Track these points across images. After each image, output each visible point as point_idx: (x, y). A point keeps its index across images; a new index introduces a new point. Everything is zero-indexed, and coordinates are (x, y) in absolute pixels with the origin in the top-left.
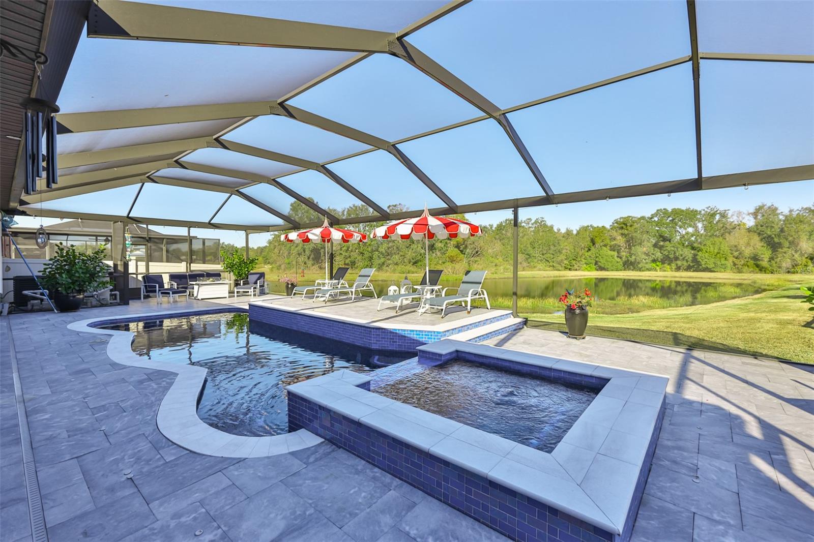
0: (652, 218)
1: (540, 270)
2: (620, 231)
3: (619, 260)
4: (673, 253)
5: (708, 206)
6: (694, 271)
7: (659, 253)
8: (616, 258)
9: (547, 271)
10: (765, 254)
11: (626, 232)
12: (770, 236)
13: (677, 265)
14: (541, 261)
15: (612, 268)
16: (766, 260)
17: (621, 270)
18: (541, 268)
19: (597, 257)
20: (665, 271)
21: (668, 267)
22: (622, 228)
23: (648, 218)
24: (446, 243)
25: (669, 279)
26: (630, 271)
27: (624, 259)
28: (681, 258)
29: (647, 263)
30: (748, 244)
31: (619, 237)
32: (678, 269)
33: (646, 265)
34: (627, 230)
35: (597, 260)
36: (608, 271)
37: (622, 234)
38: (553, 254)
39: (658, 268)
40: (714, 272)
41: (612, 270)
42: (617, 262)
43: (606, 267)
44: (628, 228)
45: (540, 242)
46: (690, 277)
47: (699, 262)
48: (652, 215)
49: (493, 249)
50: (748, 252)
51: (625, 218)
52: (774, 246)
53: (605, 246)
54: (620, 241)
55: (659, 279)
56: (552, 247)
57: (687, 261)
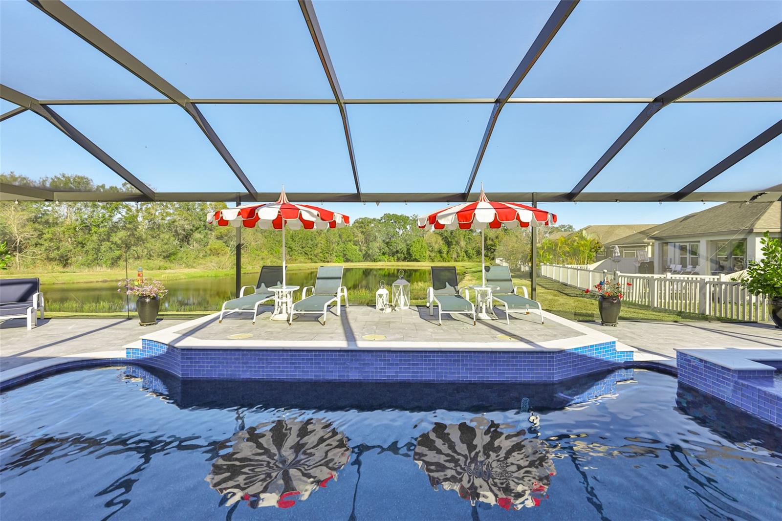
0: (380, 220)
1: (301, 262)
2: (360, 229)
3: (360, 253)
4: (396, 247)
5: (413, 214)
6: (408, 261)
7: (387, 248)
8: (358, 251)
9: (306, 263)
10: (445, 249)
11: (364, 230)
12: (446, 237)
13: (398, 257)
14: (301, 253)
15: (356, 260)
16: (445, 253)
17: (362, 261)
18: (302, 260)
19: (344, 251)
20: (390, 261)
21: (393, 258)
22: (361, 227)
23: (378, 220)
24: (207, 234)
25: (393, 268)
26: (368, 262)
27: (364, 252)
28: (400, 251)
29: (379, 255)
30: (436, 242)
31: (360, 234)
32: (398, 259)
33: (379, 257)
34: (365, 228)
35: (345, 253)
36: (353, 262)
37: (362, 232)
38: (311, 248)
39: (386, 259)
40: (419, 261)
41: (356, 262)
42: (359, 255)
43: (351, 259)
44: (366, 227)
45: (300, 236)
46: (408, 266)
47: (411, 254)
48: (381, 218)
49: (257, 242)
50: (436, 247)
51: (363, 219)
52: (449, 244)
53: (350, 241)
54: (361, 237)
55: (386, 268)
56: (310, 241)
57: (404, 254)
